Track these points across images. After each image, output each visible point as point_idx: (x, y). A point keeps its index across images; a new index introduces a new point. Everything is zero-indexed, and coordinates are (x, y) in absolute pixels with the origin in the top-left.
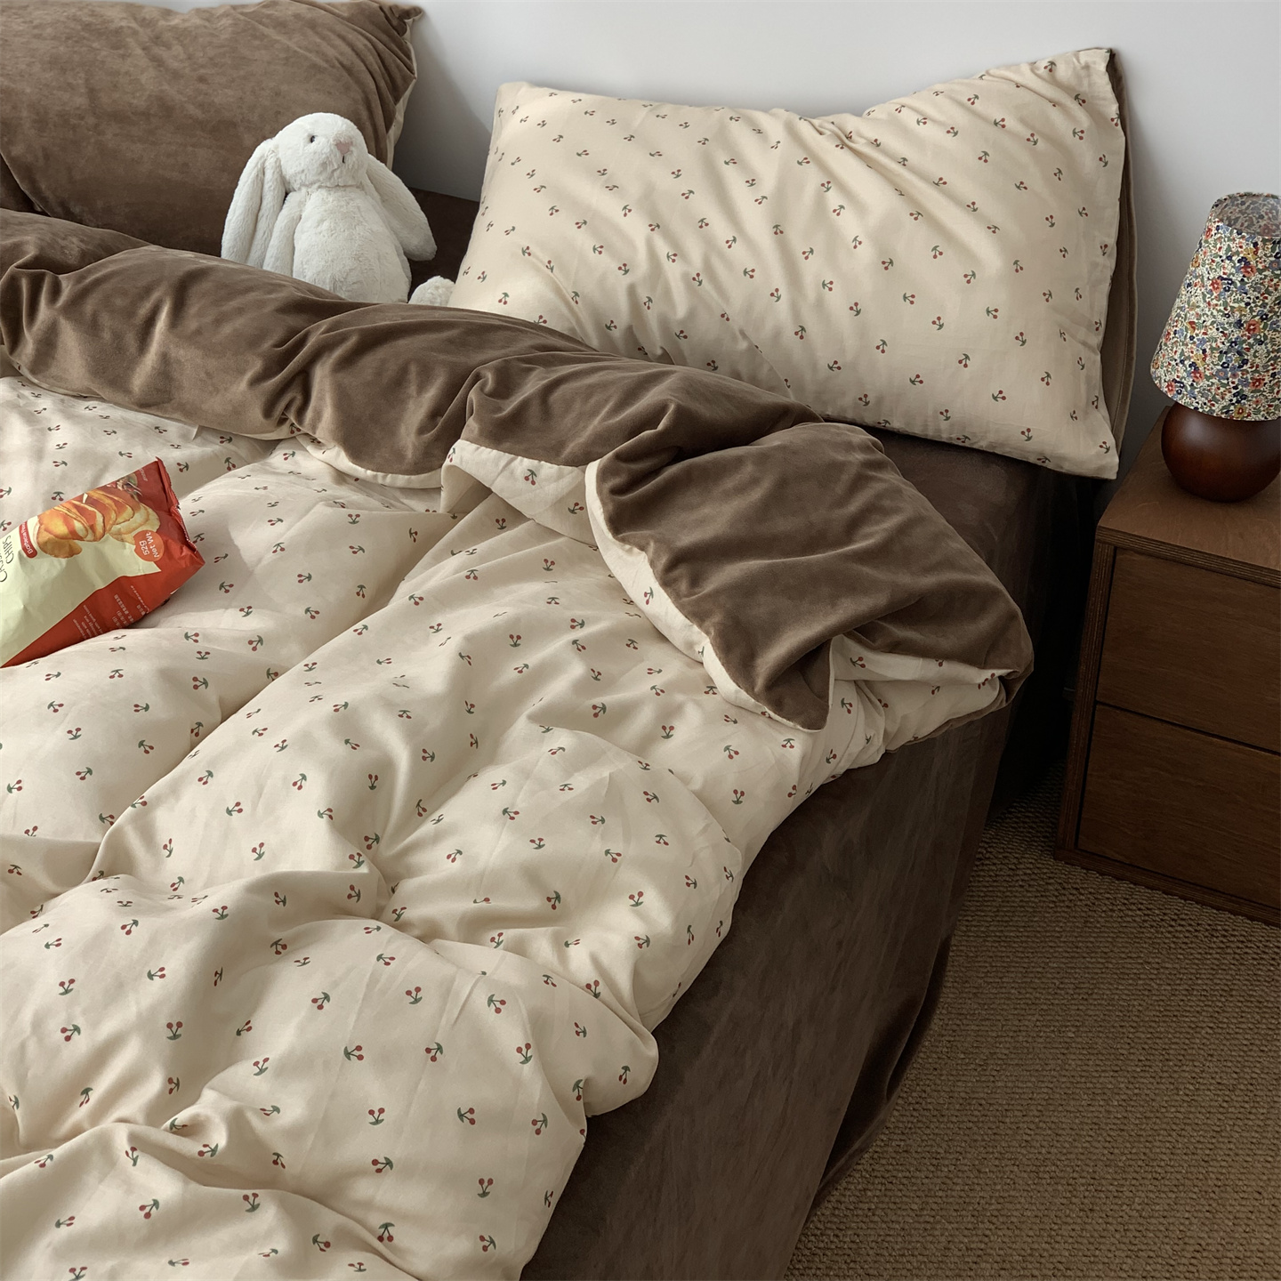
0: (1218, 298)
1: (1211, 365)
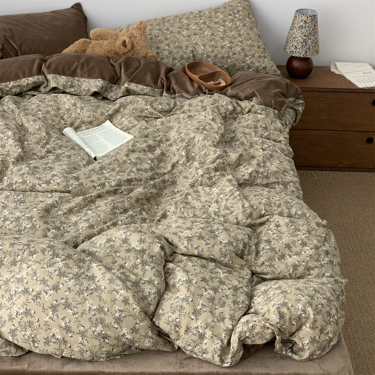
0: (300, 31)
1: (300, 46)
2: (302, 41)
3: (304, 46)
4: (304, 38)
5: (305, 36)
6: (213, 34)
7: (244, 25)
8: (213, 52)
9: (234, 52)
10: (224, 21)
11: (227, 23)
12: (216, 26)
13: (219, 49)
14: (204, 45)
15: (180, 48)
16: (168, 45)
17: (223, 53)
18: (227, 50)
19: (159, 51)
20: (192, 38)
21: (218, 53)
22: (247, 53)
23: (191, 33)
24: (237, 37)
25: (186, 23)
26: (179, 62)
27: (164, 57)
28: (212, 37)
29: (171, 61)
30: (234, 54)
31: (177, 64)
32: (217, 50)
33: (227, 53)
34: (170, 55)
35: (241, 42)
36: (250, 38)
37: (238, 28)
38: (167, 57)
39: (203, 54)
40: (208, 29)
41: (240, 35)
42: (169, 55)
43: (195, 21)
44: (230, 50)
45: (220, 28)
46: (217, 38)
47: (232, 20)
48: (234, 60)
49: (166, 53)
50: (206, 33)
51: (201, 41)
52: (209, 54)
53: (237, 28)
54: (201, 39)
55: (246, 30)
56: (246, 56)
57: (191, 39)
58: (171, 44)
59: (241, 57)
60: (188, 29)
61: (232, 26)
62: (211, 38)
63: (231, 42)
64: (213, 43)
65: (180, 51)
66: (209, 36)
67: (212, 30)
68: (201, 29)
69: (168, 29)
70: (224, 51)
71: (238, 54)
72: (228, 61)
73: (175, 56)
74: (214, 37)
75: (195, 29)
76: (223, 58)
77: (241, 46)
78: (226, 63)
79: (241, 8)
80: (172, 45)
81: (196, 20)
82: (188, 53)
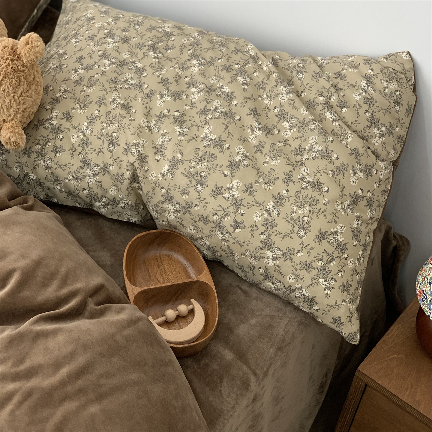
6: (219, 143)
7: (326, 154)
8: (185, 192)
9: (239, 219)
10: (283, 116)
11: (286, 124)
12: (250, 121)
13: (206, 192)
14: (174, 164)
15: (111, 142)
16: (92, 120)
17: (210, 207)
18: (226, 204)
19: (65, 124)
20: (163, 126)
21: (196, 202)
22: (274, 239)
23: (171, 113)
24: (280, 180)
25: (192, 76)
26: (95, 175)
27: (67, 147)
28: (211, 150)
29: (76, 164)
30: (237, 225)
31: (87, 179)
32: (197, 191)
33: (220, 213)
34: (80, 149)
35: (279, 200)
36: (314, 199)
37: (301, 154)
38: (73, 150)
39: (157, 185)
40: (223, 120)
41: (288, 179)
42: (77, 147)
43: (213, 81)
44: (231, 209)
45: (253, 131)
46: (222, 160)
47: (302, 125)
48: (232, 241)
49: (75, 139)
50: (206, 130)
51: (176, 147)
52: (172, 193)
53: (300, 151)
54: (181, 141)
55: (318, 171)
56: (268, 245)
57: (159, 130)
58: (98, 122)
59: (252, 240)
60: (176, 96)
61: (290, 142)
62: (208, 150)
63: (249, 189)
64: (203, 166)
65: (105, 150)
66: (206, 143)
67: (227, 127)
68: (205, 112)
69: (140, 71)
70: (214, 204)
71: (248, 230)
72: (215, 235)
73: (92, 157)
74: (216, 151)
75: (193, 104)
76: (205, 220)
77: (269, 213)
78: (210, 236)
79: (358, 98)
80: (98, 126)
81: (219, 78)
82: (124, 164)
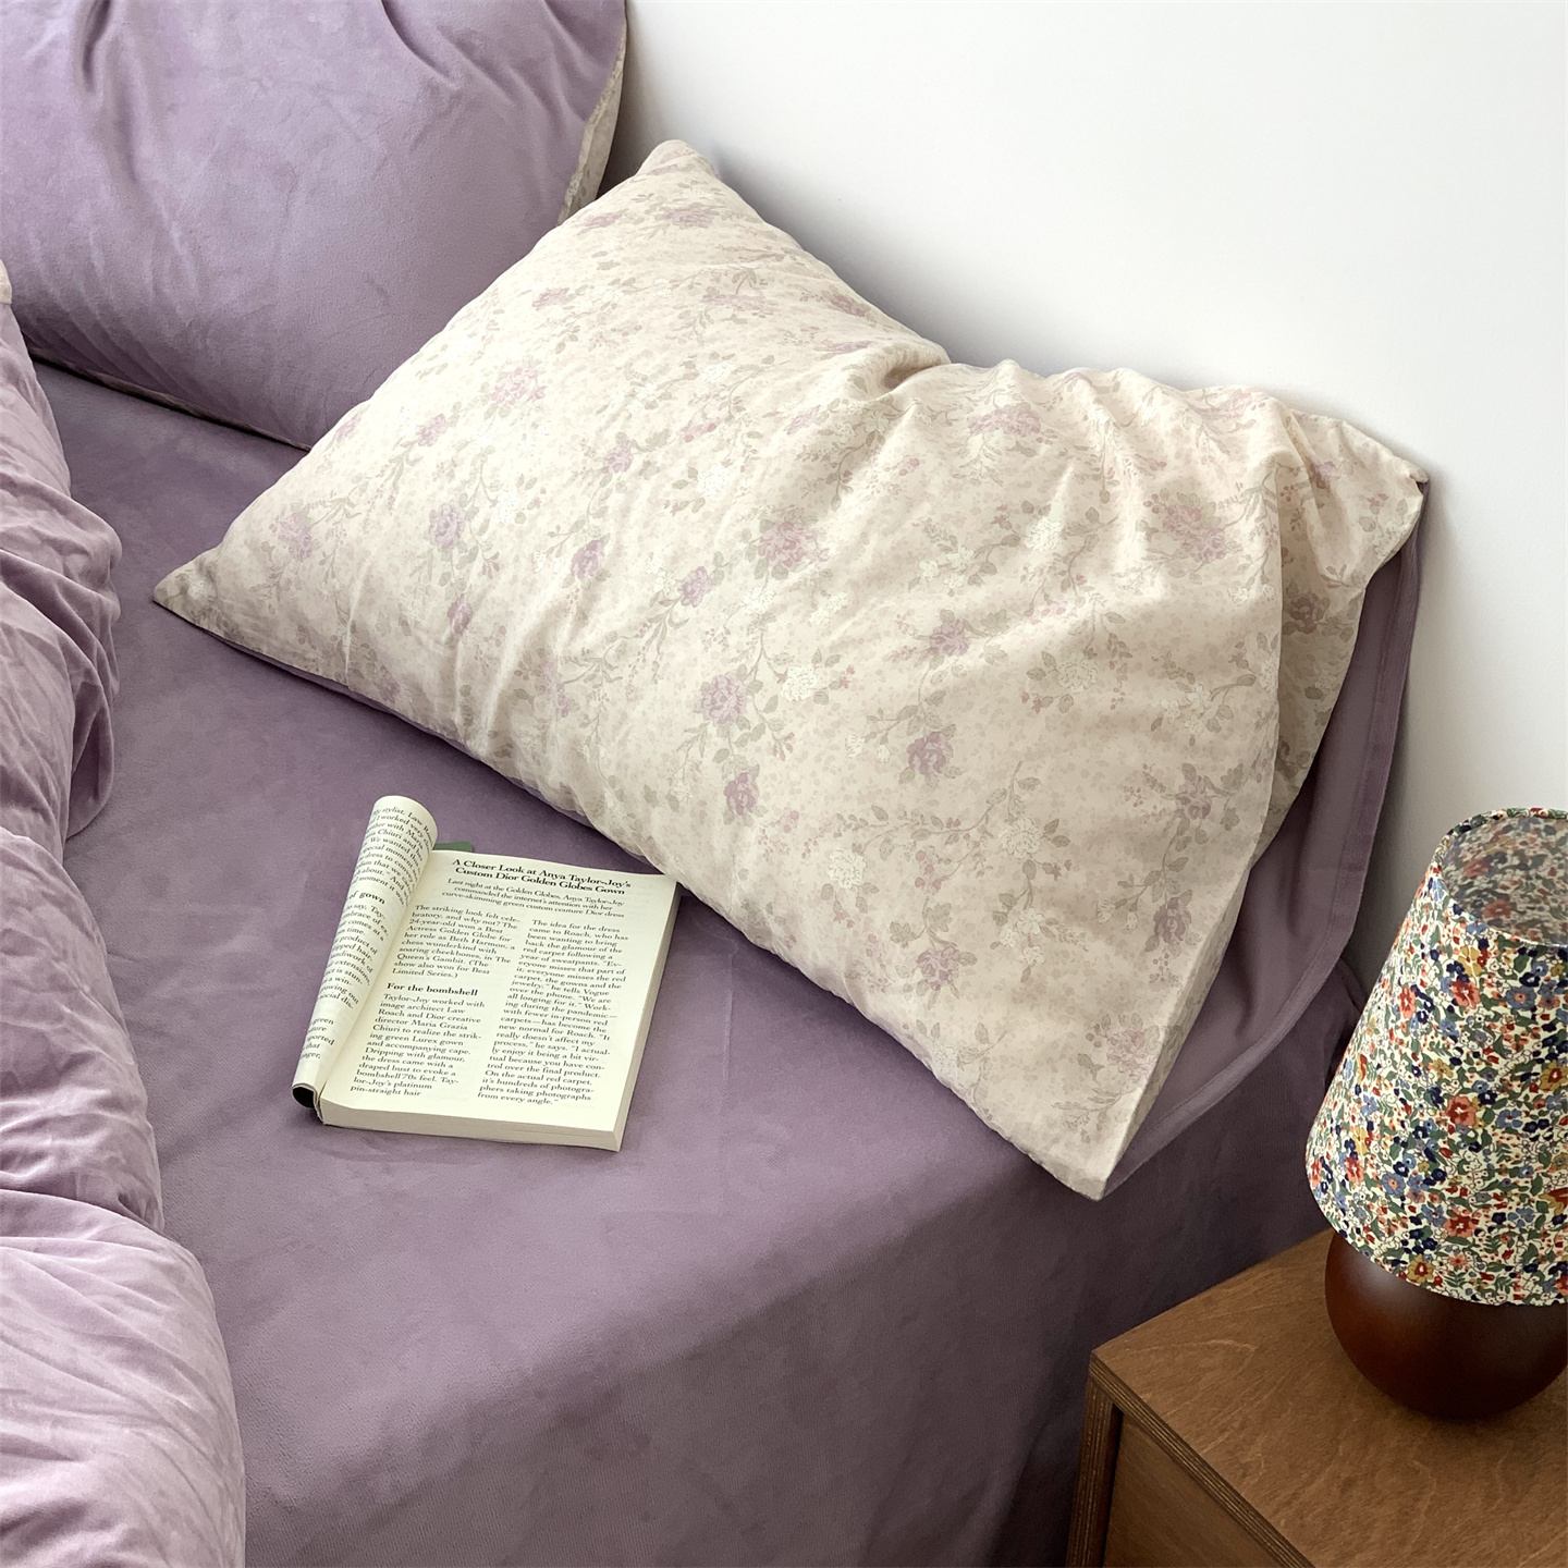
2: (1404, 1134)
3: (1415, 1181)
4: (1428, 1115)
5: (1435, 1096)
